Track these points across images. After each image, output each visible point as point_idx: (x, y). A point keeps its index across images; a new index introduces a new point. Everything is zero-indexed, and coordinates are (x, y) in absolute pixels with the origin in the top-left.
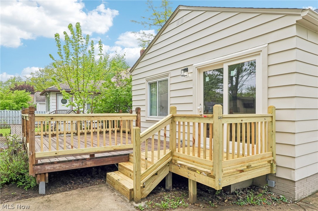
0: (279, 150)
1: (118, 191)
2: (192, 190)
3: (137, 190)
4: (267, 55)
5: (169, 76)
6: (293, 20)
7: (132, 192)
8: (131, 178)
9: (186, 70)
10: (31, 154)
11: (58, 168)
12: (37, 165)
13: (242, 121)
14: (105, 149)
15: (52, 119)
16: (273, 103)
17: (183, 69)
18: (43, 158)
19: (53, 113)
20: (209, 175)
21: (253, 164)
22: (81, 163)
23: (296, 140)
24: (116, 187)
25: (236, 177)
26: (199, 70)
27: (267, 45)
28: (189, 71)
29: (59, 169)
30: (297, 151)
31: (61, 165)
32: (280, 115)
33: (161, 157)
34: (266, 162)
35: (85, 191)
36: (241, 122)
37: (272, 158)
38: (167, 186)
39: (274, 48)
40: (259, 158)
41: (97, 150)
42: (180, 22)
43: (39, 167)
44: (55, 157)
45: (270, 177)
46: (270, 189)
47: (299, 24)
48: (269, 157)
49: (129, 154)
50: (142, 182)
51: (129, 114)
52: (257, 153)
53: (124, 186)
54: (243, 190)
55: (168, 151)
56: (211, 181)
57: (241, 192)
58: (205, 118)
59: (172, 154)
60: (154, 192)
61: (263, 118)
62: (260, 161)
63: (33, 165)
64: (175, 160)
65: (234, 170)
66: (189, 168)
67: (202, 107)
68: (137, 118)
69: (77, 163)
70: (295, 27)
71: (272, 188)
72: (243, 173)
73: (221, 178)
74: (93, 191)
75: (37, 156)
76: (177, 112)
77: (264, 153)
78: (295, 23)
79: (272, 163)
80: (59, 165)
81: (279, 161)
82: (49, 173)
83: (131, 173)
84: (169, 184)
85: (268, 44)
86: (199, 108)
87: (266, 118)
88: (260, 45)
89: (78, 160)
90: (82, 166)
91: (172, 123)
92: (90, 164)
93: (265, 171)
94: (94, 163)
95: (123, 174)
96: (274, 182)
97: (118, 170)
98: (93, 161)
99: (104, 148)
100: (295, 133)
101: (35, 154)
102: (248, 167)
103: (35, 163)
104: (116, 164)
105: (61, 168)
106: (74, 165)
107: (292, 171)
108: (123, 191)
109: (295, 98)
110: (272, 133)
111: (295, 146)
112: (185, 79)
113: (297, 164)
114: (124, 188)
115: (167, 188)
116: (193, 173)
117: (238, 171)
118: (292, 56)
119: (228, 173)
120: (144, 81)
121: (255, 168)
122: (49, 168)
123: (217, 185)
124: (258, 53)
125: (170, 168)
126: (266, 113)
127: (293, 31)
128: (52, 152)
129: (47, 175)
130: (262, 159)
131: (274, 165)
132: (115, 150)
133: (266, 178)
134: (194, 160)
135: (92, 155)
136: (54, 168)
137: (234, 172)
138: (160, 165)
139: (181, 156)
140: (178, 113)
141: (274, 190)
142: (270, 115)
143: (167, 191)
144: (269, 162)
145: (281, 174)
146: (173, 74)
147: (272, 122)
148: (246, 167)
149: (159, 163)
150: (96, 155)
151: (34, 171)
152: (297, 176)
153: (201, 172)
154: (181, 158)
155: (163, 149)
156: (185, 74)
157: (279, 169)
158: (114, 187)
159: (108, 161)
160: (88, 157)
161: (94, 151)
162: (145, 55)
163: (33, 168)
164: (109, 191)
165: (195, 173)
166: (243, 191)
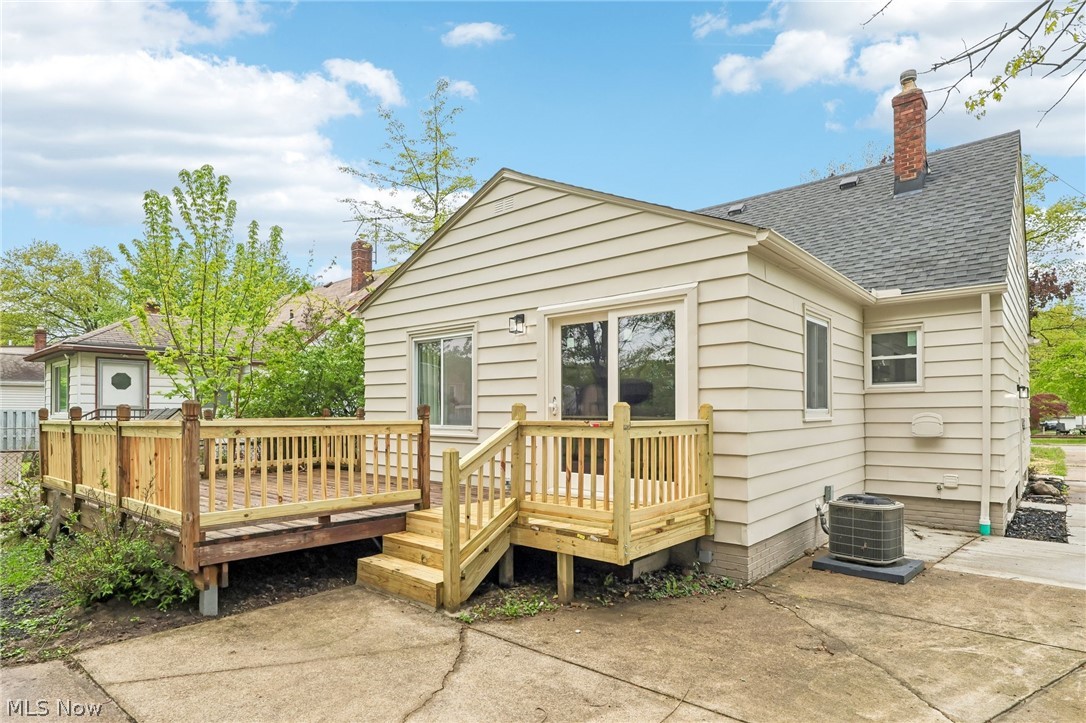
0: (721, 489)
1: (399, 594)
2: (565, 574)
3: (453, 583)
4: (696, 304)
5: (475, 329)
6: (743, 244)
7: (441, 589)
8: (424, 564)
9: (520, 318)
10: (191, 518)
11: (250, 550)
12: (203, 544)
13: (660, 433)
14: (355, 503)
15: (237, 432)
16: (709, 399)
17: (513, 315)
18: (216, 528)
19: (89, 417)
20: (604, 539)
21: (679, 516)
22: (301, 538)
23: (749, 468)
24: (392, 586)
25: (651, 543)
26: (552, 322)
27: (696, 284)
28: (529, 320)
29: (253, 553)
30: (751, 491)
31: (259, 543)
32: (721, 422)
33: (497, 514)
34: (698, 514)
35: (315, 600)
36: (658, 435)
37: (707, 506)
38: (504, 576)
39: (711, 293)
40: (688, 504)
41: (336, 506)
42: (505, 207)
43: (207, 549)
44: (245, 524)
45: (702, 545)
46: (703, 568)
47: (753, 253)
48: (703, 504)
49: (405, 514)
50: (462, 566)
51: (356, 421)
52: (683, 496)
53: (418, 580)
54: (654, 573)
55: (509, 501)
56: (608, 550)
57: (651, 577)
58: (596, 429)
59: (517, 505)
60: (479, 592)
61: (693, 428)
62: (690, 510)
63: (196, 545)
64: (525, 519)
65: (647, 528)
66: (559, 532)
67: (559, 402)
68: (422, 430)
69: (294, 537)
70: (746, 256)
71: (707, 564)
72: (661, 535)
73: (629, 543)
74: (337, 600)
75: (203, 523)
76: (528, 415)
77: (694, 495)
78: (747, 250)
79: (707, 515)
80: (253, 543)
81: (721, 511)
82: (231, 564)
83: (423, 552)
84: (508, 572)
85: (699, 282)
86: (551, 405)
87: (698, 428)
88: (682, 282)
89: (294, 530)
90: (305, 544)
91: (517, 439)
92: (322, 539)
93: (696, 531)
94: (331, 536)
95: (400, 558)
96: (710, 553)
97: (381, 552)
98: (328, 532)
99: (353, 500)
100: (746, 456)
101: (199, 517)
102: (669, 522)
103: (198, 541)
104: (376, 538)
105: (258, 550)
106: (286, 543)
107: (743, 528)
108: (414, 592)
109: (746, 391)
110: (708, 457)
111: (748, 481)
112: (516, 339)
113: (750, 514)
114: (418, 585)
115: (503, 580)
116: (569, 539)
117: (654, 530)
118: (742, 310)
119: (638, 534)
120: (403, 336)
121: (682, 525)
122: (231, 552)
123: (622, 556)
124: (679, 298)
125: (513, 536)
126: (695, 419)
127: (742, 265)
128: (235, 511)
129: (225, 569)
130: (691, 507)
131: (712, 519)
132: (376, 506)
133: (696, 543)
134: (571, 513)
135: (325, 519)
136: (241, 550)
137: (648, 532)
138: (495, 529)
139: (539, 508)
140: (530, 418)
141: (711, 570)
142: (704, 421)
143: (505, 587)
144: (703, 512)
145: (723, 535)
146: (485, 325)
147: (707, 435)
148: (665, 523)
149: (493, 526)
150: (334, 519)
151: (197, 558)
152: (751, 537)
153: (587, 536)
154: (540, 512)
155: (498, 498)
156: (520, 327)
157: (721, 527)
158: (385, 588)
159: (360, 532)
160: (314, 522)
161: (330, 507)
162: (404, 273)
163: (195, 552)
164: (372, 597)
165: (573, 539)
166: (654, 575)
